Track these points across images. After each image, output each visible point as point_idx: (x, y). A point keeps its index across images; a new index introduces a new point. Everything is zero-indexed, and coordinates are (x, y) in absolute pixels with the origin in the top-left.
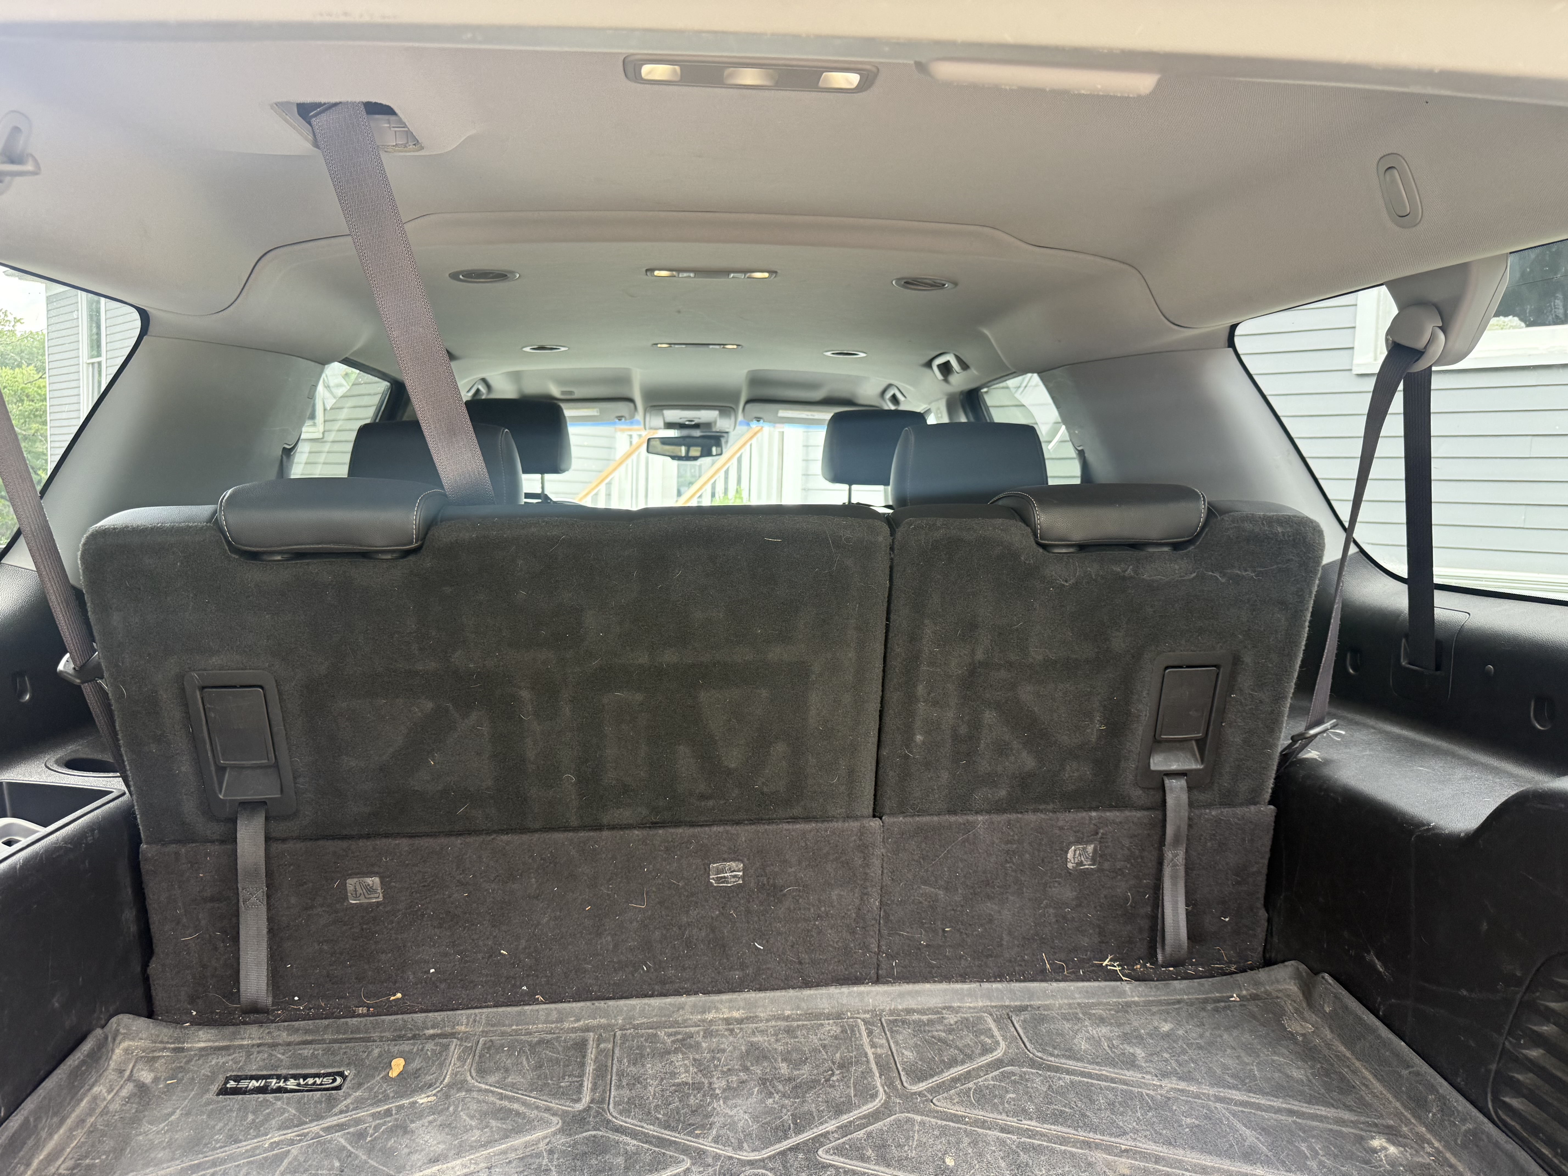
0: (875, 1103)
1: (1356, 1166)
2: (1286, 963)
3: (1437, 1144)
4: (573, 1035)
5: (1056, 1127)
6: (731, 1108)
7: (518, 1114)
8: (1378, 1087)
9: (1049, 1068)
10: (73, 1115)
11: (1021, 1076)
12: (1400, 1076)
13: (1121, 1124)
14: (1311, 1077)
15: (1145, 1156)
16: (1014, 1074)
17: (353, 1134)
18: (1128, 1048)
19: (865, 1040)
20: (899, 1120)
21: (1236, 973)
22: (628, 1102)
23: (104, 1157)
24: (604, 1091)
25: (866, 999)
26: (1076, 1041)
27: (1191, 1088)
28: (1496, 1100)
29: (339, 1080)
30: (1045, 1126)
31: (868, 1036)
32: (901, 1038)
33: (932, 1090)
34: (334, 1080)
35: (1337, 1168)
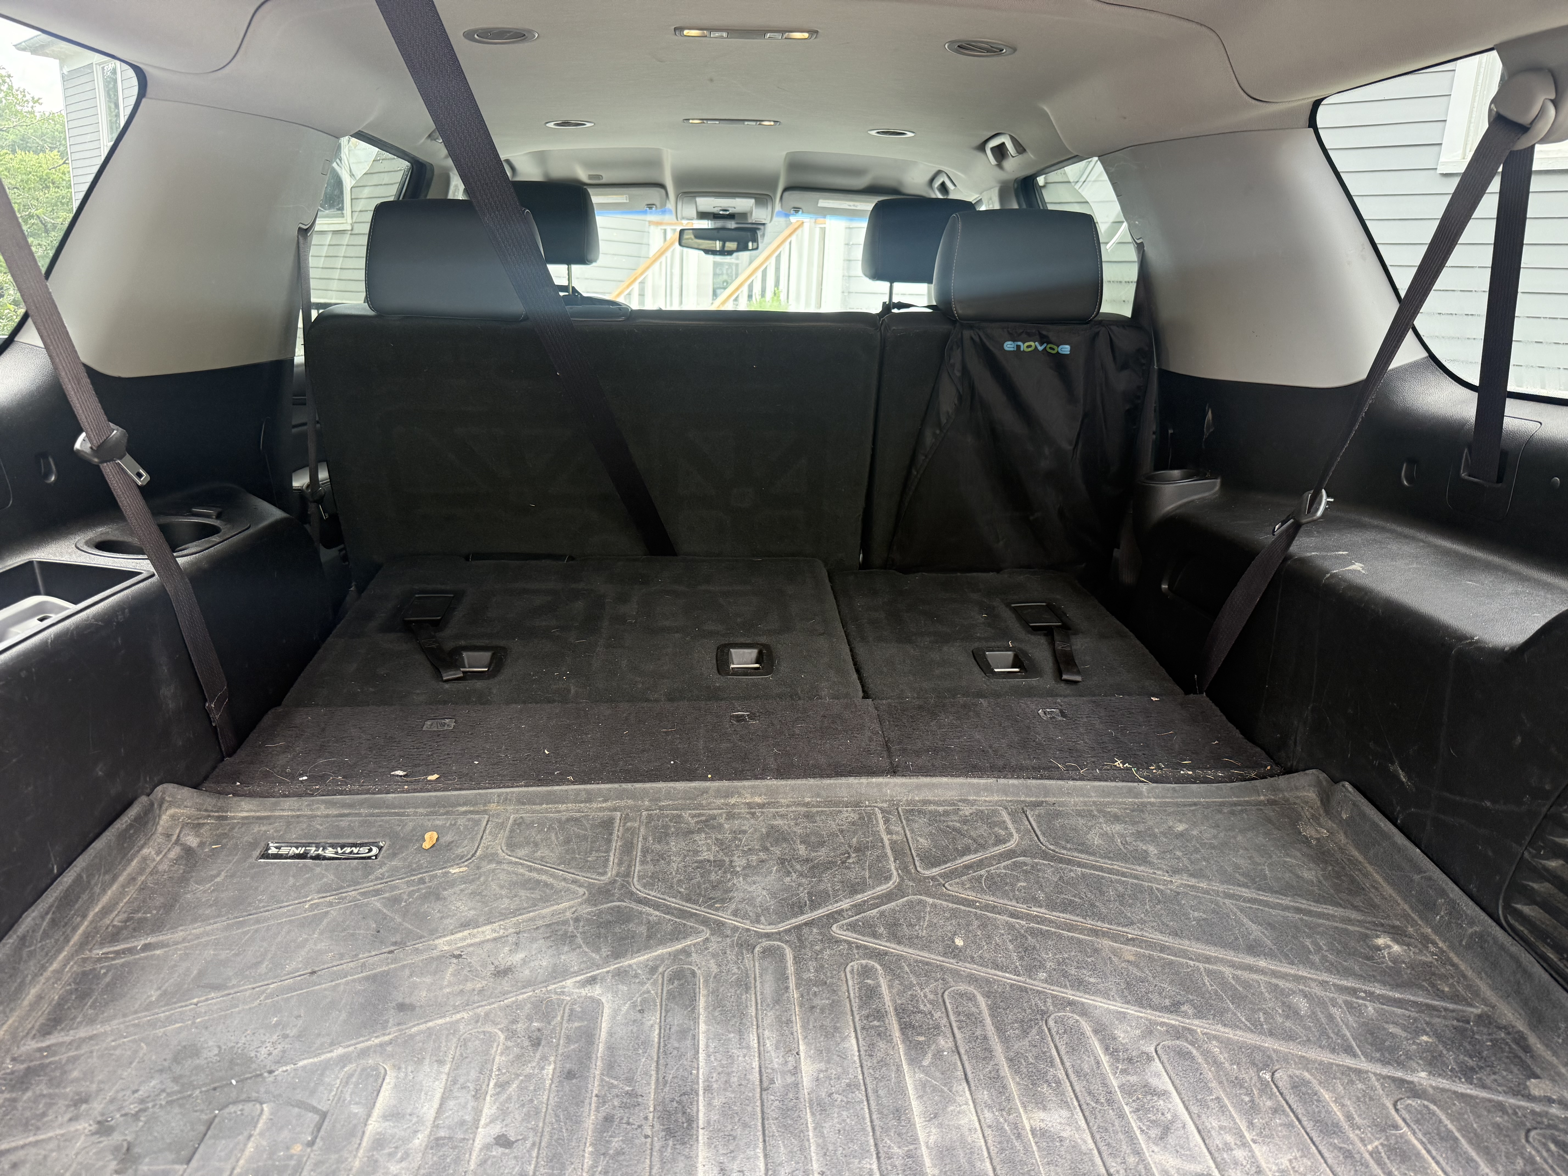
0: (889, 885)
1: (1358, 962)
2: (1307, 772)
3: (1441, 944)
4: (601, 814)
5: (1065, 915)
6: (750, 884)
7: (546, 885)
8: (1388, 890)
9: (1061, 860)
10: (125, 874)
11: (1032, 866)
12: (1412, 880)
13: (1129, 914)
14: (1321, 878)
15: (1150, 945)
16: (1026, 864)
17: (388, 899)
18: (1141, 845)
19: (882, 826)
20: (912, 902)
21: (1256, 779)
22: (651, 877)
23: (155, 912)
24: (629, 866)
25: (884, 790)
26: (1089, 836)
27: (1202, 885)
28: (1508, 907)
29: (375, 850)
30: (1054, 913)
31: (885, 824)
32: (917, 826)
33: (944, 876)
34: (370, 850)
35: (1340, 963)
